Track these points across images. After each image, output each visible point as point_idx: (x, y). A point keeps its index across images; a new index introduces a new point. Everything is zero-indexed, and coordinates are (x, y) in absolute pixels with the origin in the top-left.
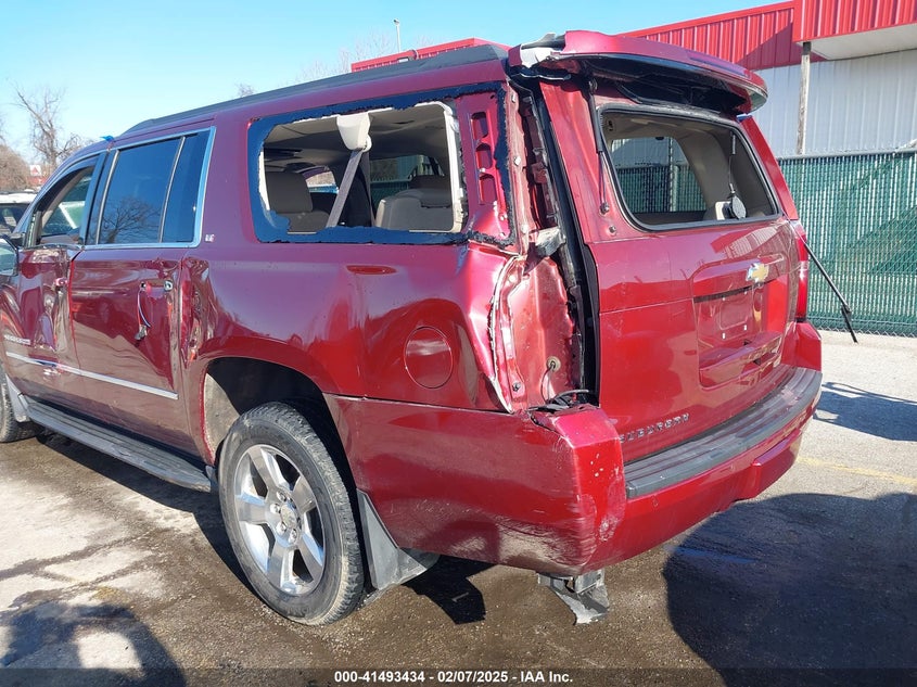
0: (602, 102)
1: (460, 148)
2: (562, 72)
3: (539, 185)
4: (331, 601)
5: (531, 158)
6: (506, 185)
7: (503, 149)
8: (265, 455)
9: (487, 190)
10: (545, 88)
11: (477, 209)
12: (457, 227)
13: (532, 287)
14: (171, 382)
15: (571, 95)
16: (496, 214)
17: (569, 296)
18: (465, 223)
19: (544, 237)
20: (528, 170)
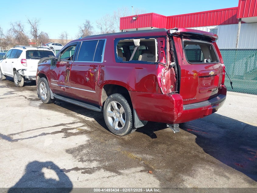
0: (184, 40)
1: (158, 47)
2: (177, 35)
3: (172, 55)
4: (126, 130)
5: (170, 50)
6: (166, 54)
7: (166, 48)
8: (114, 103)
9: (162, 55)
10: (174, 37)
11: (160, 58)
12: (156, 61)
13: (169, 73)
14: (95, 90)
15: (178, 38)
16: (164, 59)
17: (176, 74)
18: (158, 61)
19: (172, 64)
20: (170, 51)
